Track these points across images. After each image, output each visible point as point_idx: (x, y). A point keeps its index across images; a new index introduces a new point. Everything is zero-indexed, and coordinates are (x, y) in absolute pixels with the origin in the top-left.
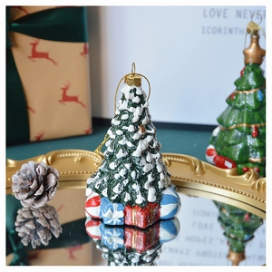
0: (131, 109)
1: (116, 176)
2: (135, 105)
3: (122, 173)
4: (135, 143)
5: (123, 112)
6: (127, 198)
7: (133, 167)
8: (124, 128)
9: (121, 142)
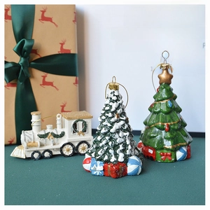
0: (111, 104)
1: (101, 145)
2: (113, 101)
3: (104, 142)
4: (113, 124)
5: (106, 105)
6: (106, 158)
7: (111, 139)
8: (107, 115)
9: (104, 123)
